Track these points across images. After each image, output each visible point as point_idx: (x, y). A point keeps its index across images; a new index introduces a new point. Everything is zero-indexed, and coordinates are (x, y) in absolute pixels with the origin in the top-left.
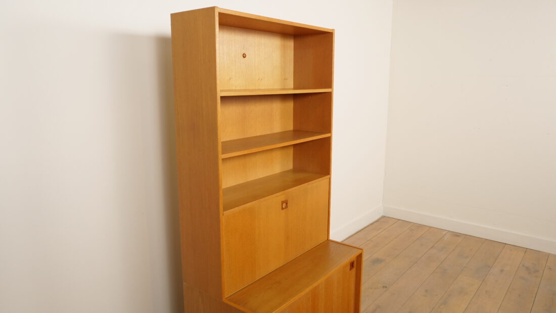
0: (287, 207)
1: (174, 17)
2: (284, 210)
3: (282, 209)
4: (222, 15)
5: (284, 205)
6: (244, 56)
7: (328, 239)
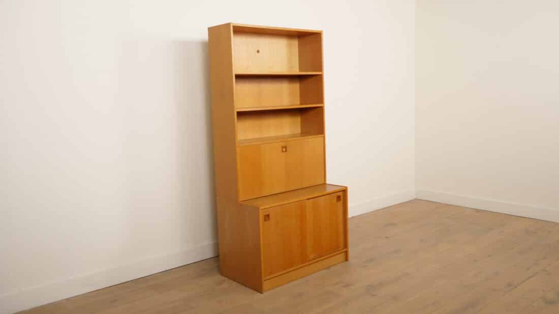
0: (286, 151)
1: (210, 29)
2: (284, 153)
3: (283, 151)
4: (235, 27)
5: (284, 150)
6: (258, 52)
7: (325, 184)
